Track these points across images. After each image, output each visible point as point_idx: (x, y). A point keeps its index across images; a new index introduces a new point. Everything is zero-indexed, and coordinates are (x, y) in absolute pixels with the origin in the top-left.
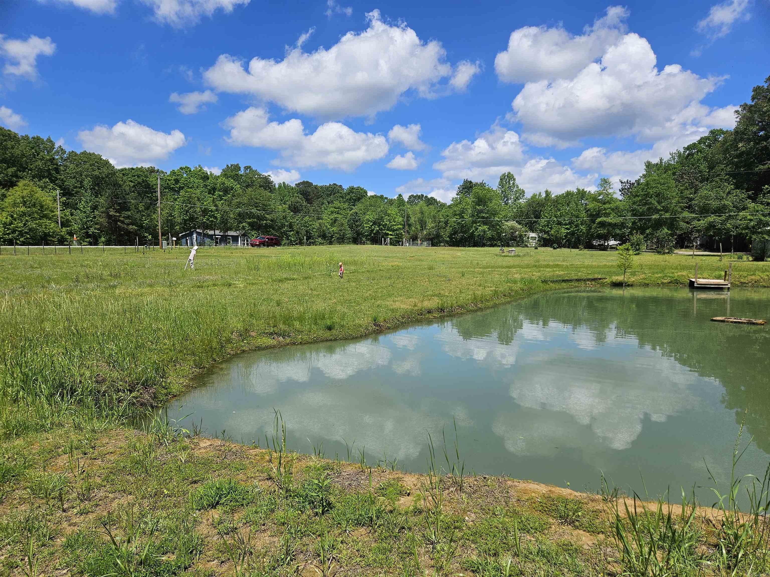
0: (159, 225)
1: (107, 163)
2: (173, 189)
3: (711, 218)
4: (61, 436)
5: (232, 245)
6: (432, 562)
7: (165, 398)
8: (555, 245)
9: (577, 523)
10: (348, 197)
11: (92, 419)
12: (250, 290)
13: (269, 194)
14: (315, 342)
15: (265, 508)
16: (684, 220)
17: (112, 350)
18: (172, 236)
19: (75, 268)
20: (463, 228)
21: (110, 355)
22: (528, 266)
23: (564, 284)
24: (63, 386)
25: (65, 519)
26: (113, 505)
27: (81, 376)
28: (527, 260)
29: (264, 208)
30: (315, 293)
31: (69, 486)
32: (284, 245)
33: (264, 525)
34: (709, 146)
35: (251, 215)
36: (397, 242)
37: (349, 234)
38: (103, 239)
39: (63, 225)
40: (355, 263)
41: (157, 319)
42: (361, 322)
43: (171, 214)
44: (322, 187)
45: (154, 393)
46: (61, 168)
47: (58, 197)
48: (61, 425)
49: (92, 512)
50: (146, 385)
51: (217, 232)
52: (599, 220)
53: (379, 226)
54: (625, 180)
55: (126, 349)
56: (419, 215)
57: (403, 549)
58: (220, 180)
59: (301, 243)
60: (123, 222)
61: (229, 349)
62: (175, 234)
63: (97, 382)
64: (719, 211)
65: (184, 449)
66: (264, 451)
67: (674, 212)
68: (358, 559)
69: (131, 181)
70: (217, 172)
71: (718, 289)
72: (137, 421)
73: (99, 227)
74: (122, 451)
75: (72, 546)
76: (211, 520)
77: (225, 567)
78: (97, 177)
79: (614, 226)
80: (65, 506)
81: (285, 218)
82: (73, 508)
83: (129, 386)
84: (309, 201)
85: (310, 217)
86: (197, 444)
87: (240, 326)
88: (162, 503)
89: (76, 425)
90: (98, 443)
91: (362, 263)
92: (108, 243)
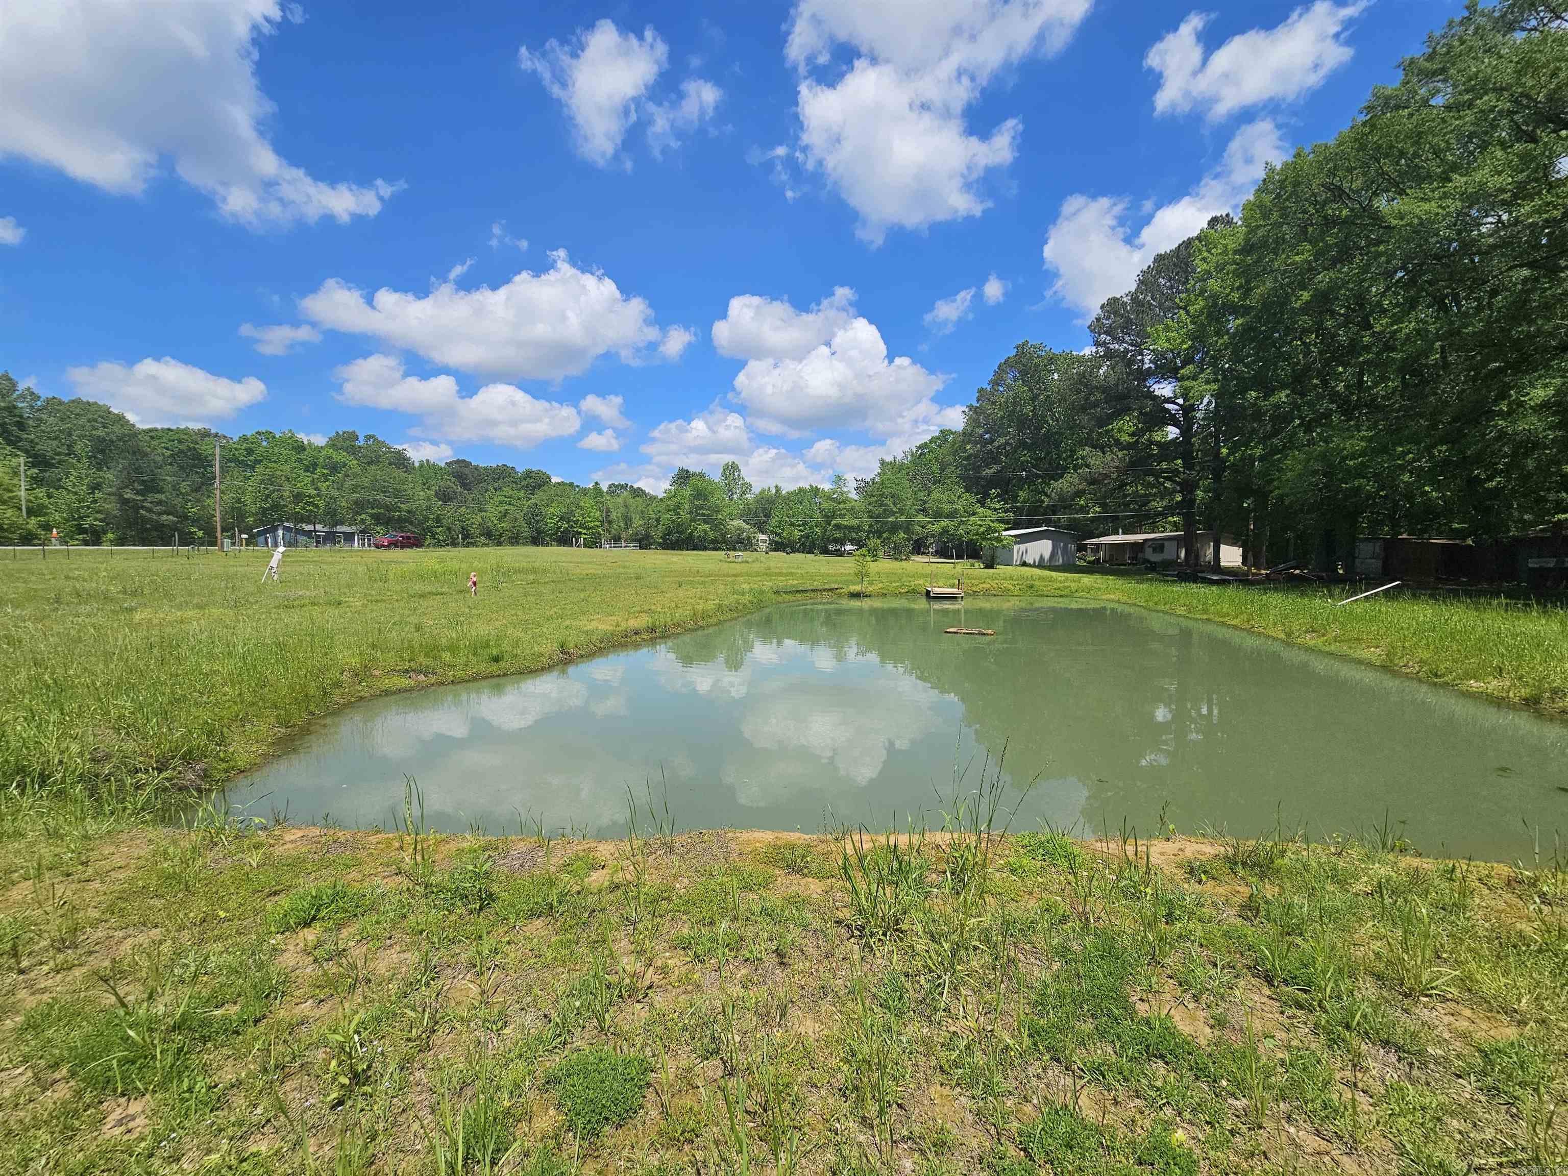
0: (218, 514)
1: (120, 419)
2: (239, 463)
3: (945, 523)
4: (18, 852)
5: (342, 546)
6: (633, 947)
7: (224, 775)
8: (789, 550)
9: (806, 871)
10: (524, 483)
11: (83, 819)
12: (372, 611)
13: (405, 475)
14: (475, 679)
15: (392, 914)
16: (918, 523)
17: (124, 707)
18: (240, 532)
19: (52, 582)
20: (679, 528)
21: (121, 717)
22: (758, 574)
23: (798, 595)
24: (24, 772)
25: (23, 985)
26: (122, 948)
27: (62, 752)
28: (756, 567)
29: (397, 494)
30: (474, 612)
31: (33, 931)
32: (429, 545)
33: (390, 938)
34: (940, 446)
35: (375, 504)
36: (594, 543)
37: (526, 531)
38: (110, 536)
39: (31, 512)
40: (534, 571)
41: (211, 657)
42: (542, 650)
43: (239, 499)
44: (485, 469)
45: (205, 770)
46: (31, 422)
47: (22, 468)
48: (19, 834)
49: (81, 965)
50: (188, 758)
51: (319, 527)
52: (834, 522)
53: (568, 522)
54: (859, 478)
55: (151, 705)
56: (622, 510)
57: (594, 937)
58: (324, 452)
59: (454, 544)
60: (150, 510)
61: (337, 697)
62: (248, 530)
63: (93, 760)
64: (951, 515)
65: (257, 847)
66: (391, 835)
67: (909, 516)
68: (532, 961)
69: (167, 449)
70: (320, 440)
71: (952, 598)
72: (170, 815)
73: (103, 516)
74: (142, 862)
75: (35, 1027)
76: (302, 945)
77: (325, 1008)
78: (101, 440)
79: (851, 528)
80: (25, 964)
81: (429, 508)
82: (41, 964)
83: (157, 762)
84: (464, 485)
85: (467, 508)
86: (279, 838)
87: (355, 662)
88: (216, 932)
89: (51, 830)
90: (94, 855)
91: (545, 571)
92: (121, 542)
